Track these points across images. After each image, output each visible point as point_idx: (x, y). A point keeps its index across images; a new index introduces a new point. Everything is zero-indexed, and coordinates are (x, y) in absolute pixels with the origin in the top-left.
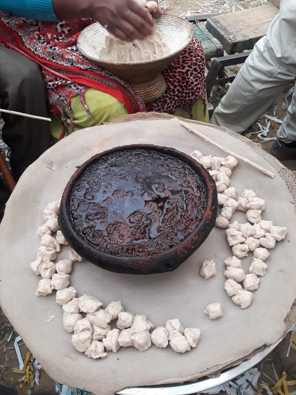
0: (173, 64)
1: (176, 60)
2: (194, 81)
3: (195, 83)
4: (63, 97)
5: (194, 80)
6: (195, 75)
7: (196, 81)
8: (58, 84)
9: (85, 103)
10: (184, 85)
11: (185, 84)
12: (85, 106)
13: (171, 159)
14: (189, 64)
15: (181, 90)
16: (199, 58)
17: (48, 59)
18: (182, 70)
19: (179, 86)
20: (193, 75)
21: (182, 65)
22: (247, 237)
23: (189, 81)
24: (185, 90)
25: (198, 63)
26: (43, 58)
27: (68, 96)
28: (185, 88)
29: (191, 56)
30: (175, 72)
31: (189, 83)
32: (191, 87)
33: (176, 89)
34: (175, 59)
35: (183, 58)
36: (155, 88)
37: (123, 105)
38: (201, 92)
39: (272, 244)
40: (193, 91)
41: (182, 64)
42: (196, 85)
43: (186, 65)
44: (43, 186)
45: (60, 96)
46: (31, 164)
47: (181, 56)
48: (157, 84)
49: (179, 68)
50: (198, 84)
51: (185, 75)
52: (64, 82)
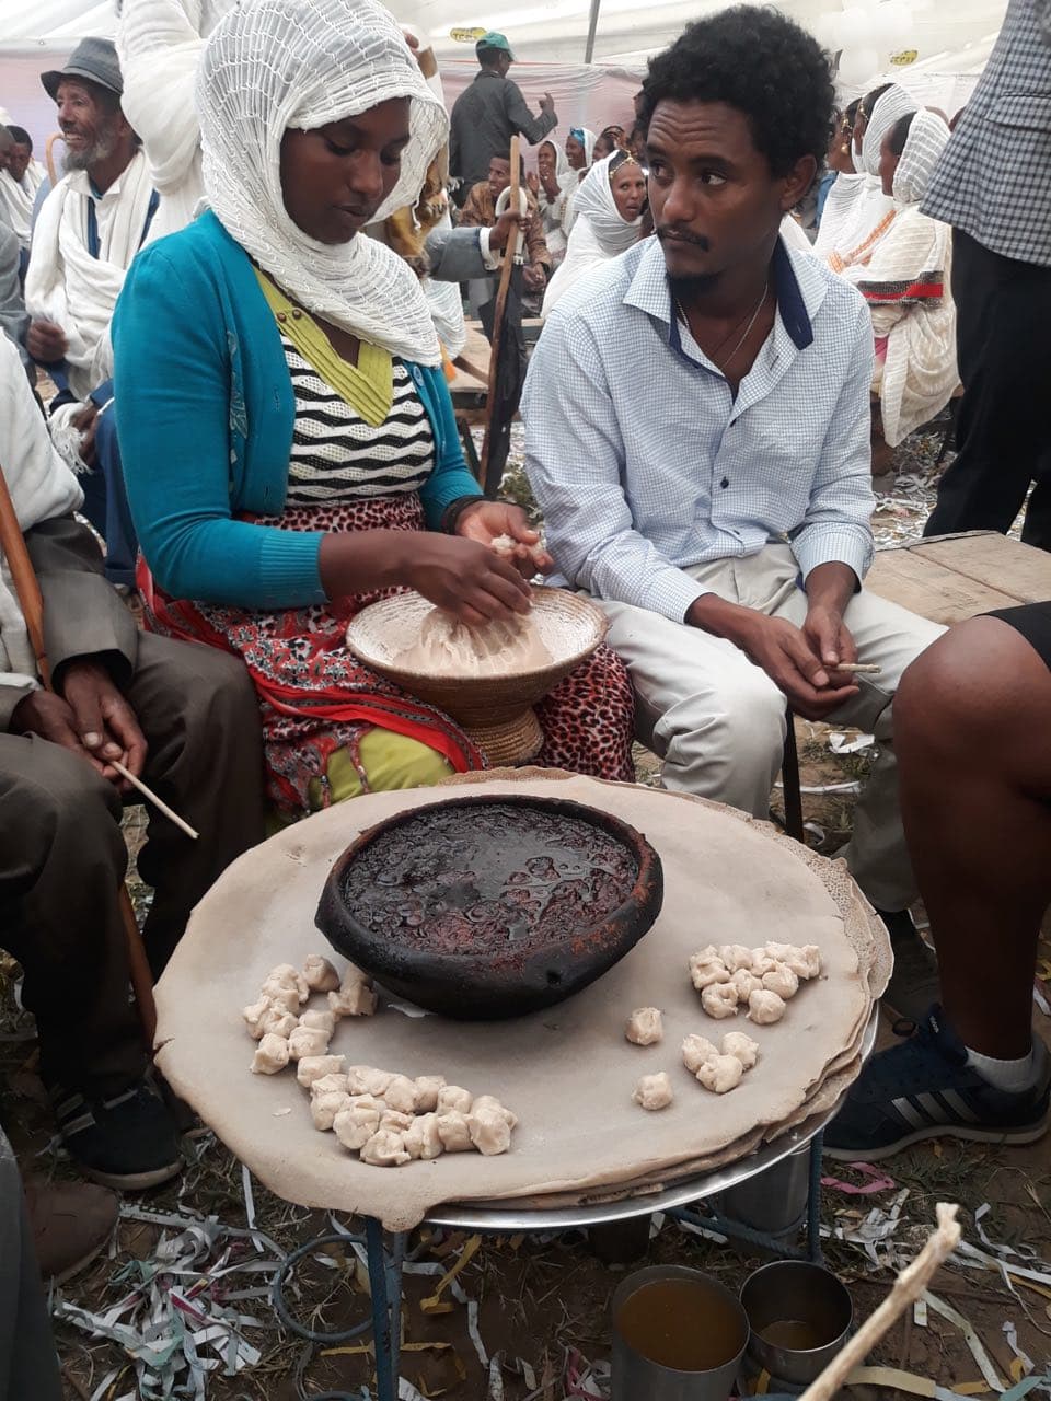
0: (553, 694)
1: (562, 687)
2: (598, 739)
3: (602, 745)
4: (313, 754)
5: (599, 737)
6: (603, 726)
7: (605, 740)
8: (301, 730)
9: (360, 763)
10: (575, 745)
11: (578, 744)
12: (360, 767)
13: (567, 822)
14: (590, 699)
15: (568, 755)
16: (617, 692)
17: (282, 683)
18: (571, 710)
19: (563, 745)
20: (599, 727)
21: (572, 699)
22: (734, 970)
23: (588, 739)
24: (578, 758)
25: (612, 703)
26: (272, 680)
27: (322, 751)
28: (579, 753)
29: (597, 683)
30: (557, 713)
31: (588, 744)
32: (591, 754)
33: (556, 752)
34: (560, 684)
35: (577, 683)
36: (516, 739)
37: (446, 761)
38: (617, 771)
39: (790, 982)
40: (597, 764)
41: (572, 696)
42: (603, 751)
43: (581, 700)
44: (275, 890)
45: (305, 754)
46: (253, 846)
47: (574, 680)
48: (523, 730)
49: (566, 704)
50: (610, 749)
51: (578, 723)
52: (315, 724)
